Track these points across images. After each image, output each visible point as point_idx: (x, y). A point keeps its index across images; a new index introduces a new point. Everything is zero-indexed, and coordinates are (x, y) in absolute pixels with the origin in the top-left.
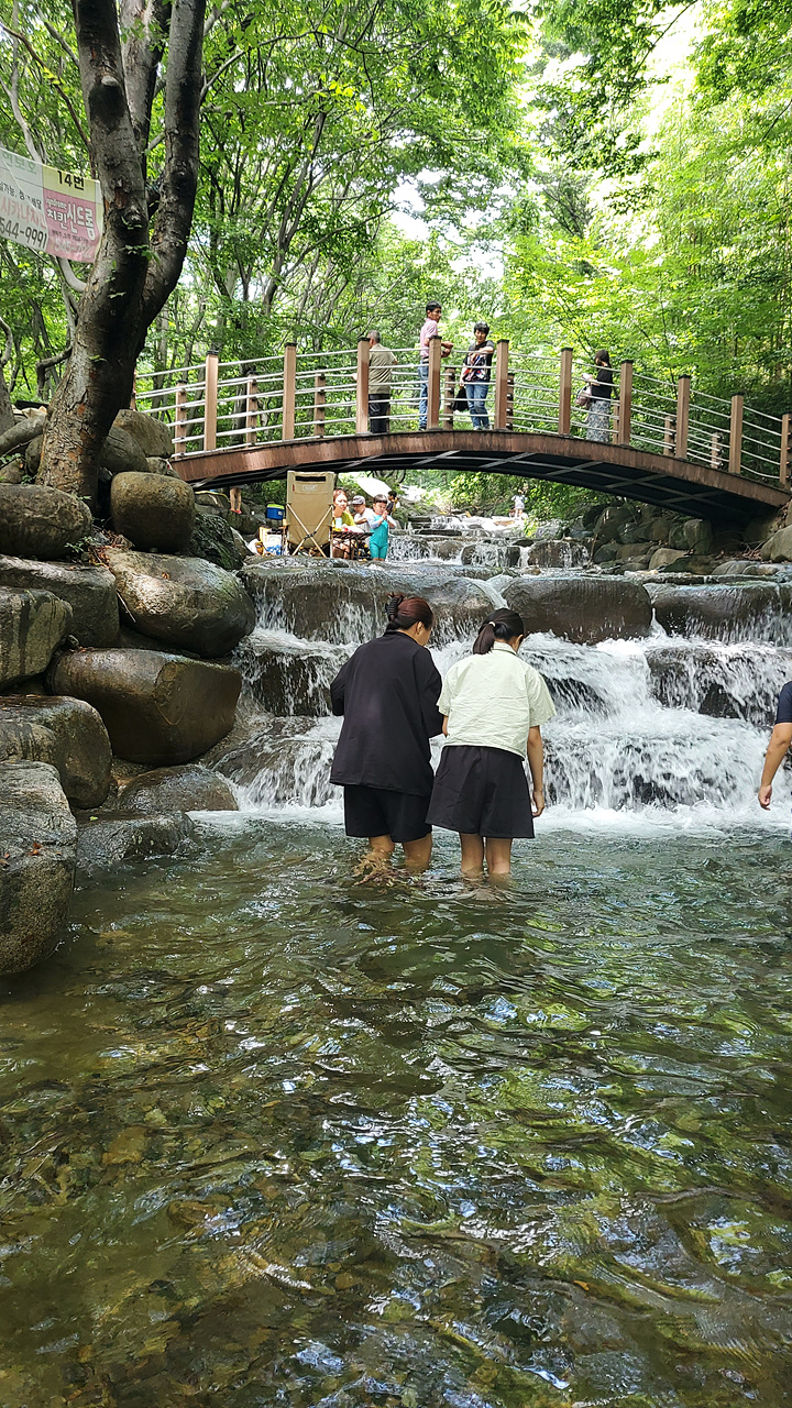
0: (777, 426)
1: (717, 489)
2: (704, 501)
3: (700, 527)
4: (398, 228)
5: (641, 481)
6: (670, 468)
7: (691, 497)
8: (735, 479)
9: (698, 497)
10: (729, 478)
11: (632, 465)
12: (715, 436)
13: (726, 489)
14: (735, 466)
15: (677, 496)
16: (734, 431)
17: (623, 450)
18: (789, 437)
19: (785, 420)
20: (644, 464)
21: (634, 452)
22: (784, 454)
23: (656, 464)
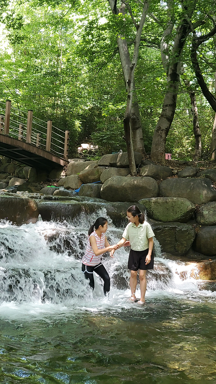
0: (64, 135)
1: (40, 157)
2: (35, 160)
3: (31, 170)
5: (11, 150)
6: (24, 146)
7: (29, 158)
8: (49, 154)
9: (32, 159)
10: (46, 153)
11: (9, 143)
12: (38, 134)
13: (45, 157)
14: (48, 148)
15: (25, 157)
16: (48, 135)
17: (6, 137)
18: (68, 139)
19: (66, 132)
20: (15, 143)
21: (10, 139)
22: (66, 146)
23: (19, 144)
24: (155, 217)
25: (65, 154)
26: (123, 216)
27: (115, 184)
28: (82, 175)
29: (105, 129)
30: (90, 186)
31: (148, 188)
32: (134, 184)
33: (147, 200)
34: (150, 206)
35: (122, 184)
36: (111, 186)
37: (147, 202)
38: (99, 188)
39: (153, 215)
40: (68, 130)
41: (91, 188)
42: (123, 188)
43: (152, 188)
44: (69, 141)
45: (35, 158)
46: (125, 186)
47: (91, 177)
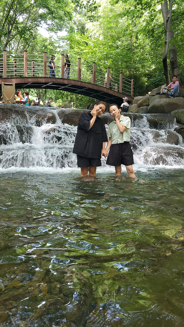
0: (130, 82)
1: (116, 96)
2: (113, 99)
5: (98, 94)
8: (121, 94)
10: (119, 93)
11: (96, 89)
12: (116, 85)
13: (119, 96)
14: (121, 91)
16: (120, 82)
17: (93, 85)
18: (133, 85)
19: (132, 80)
20: (99, 89)
21: (96, 86)
22: (132, 89)
23: (102, 89)
24: (182, 122)
25: (132, 93)
26: (158, 121)
27: (157, 104)
28: (139, 103)
29: (157, 75)
30: (142, 108)
31: (178, 103)
32: (168, 102)
33: (176, 111)
34: (179, 115)
35: (160, 103)
36: (154, 106)
37: (177, 112)
38: (147, 108)
39: (181, 121)
40: (133, 79)
41: (143, 109)
42: (162, 106)
43: (181, 104)
44: (134, 86)
45: (113, 98)
46: (162, 104)
47: (145, 104)
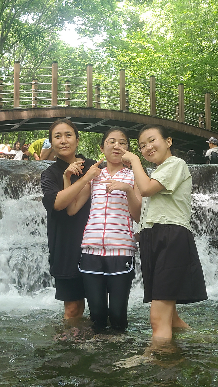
1: (200, 137)
4: (66, 43)
6: (176, 127)
10: (206, 131)
13: (205, 137)
14: (209, 127)
16: (207, 110)
17: (152, 118)
21: (158, 119)
23: (169, 125)
